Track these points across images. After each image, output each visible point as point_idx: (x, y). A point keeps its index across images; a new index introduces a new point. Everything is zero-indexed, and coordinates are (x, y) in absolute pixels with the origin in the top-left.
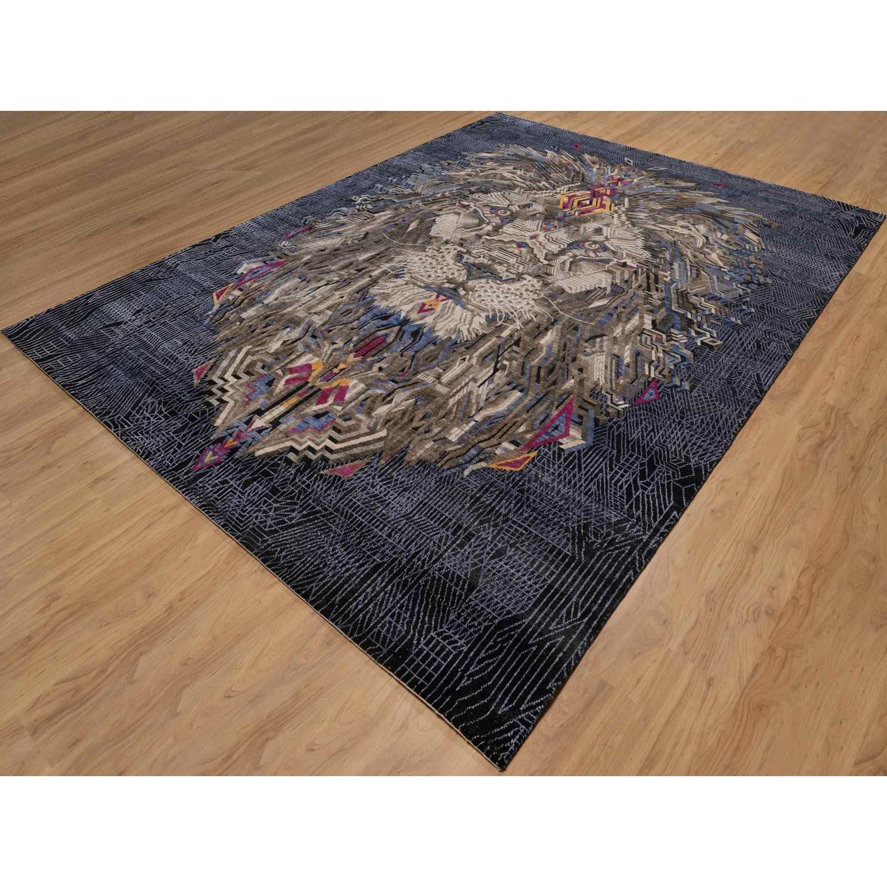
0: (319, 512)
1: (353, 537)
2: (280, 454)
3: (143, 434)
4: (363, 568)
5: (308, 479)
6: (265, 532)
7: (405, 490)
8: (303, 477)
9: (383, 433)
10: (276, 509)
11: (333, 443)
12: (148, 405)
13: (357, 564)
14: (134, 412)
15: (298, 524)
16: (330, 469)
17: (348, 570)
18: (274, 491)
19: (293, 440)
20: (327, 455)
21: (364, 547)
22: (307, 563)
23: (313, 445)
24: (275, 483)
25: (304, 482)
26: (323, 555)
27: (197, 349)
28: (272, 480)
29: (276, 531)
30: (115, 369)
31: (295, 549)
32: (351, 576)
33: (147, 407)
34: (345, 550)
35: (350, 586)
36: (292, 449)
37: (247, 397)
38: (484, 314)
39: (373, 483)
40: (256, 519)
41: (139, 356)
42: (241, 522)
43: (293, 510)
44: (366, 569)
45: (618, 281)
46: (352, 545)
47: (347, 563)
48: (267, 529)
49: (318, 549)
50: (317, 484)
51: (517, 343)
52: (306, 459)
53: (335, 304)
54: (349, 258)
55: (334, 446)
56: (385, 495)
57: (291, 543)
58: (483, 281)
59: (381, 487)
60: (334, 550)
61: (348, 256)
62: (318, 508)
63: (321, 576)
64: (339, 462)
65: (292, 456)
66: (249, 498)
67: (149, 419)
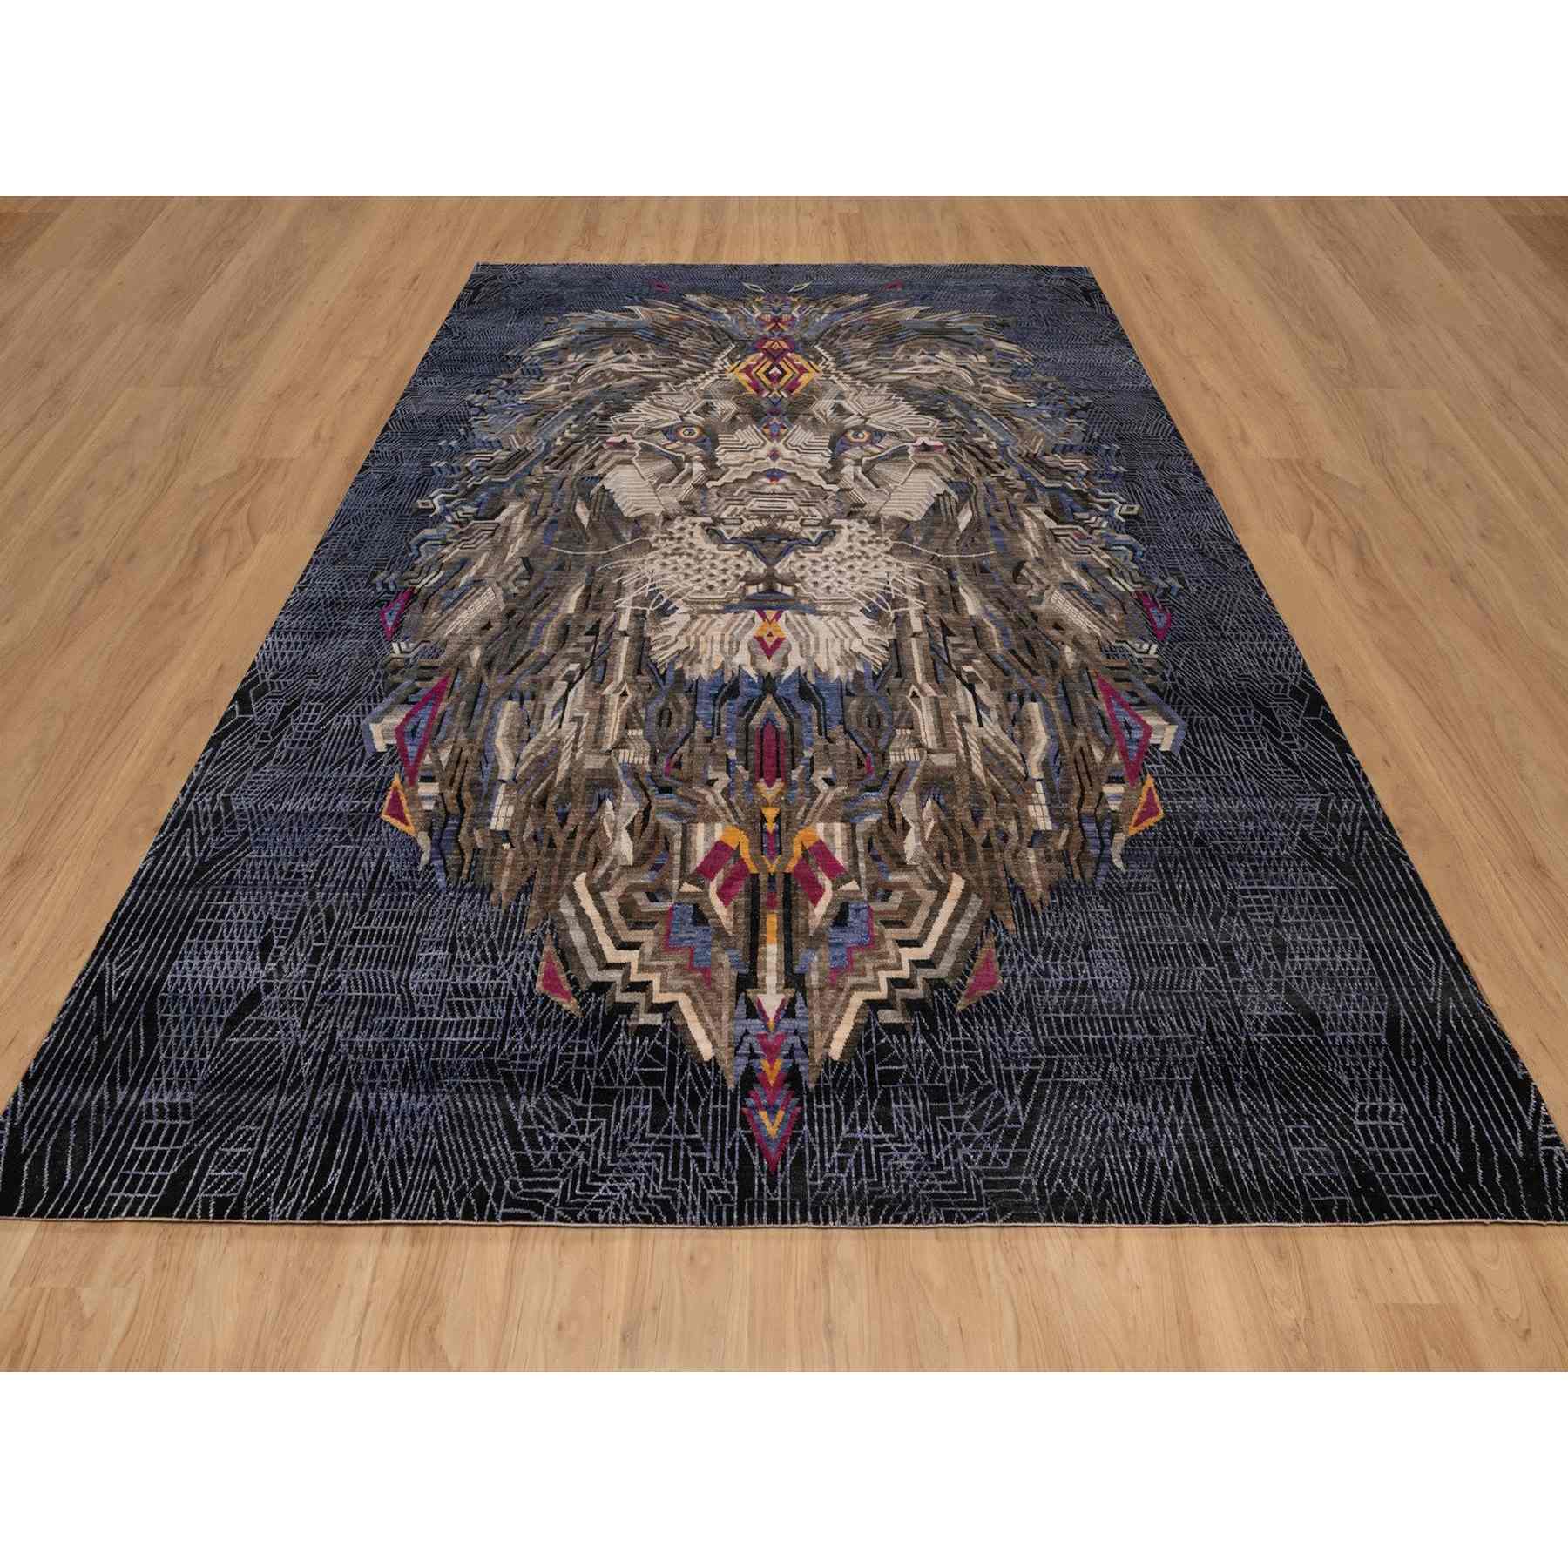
0: (1033, 1074)
1: (1119, 1074)
2: (867, 1026)
3: (603, 1180)
4: (1185, 1107)
5: (955, 1034)
6: (1009, 1173)
7: (1087, 948)
8: (945, 1037)
9: (958, 884)
10: (977, 1120)
11: (914, 950)
12: (537, 1117)
13: (1172, 1107)
14: (529, 1152)
15: (1033, 1116)
16: (963, 993)
17: (1173, 1126)
18: (937, 1094)
19: (854, 988)
20: (930, 973)
21: (1147, 1075)
22: (1118, 1164)
23: (893, 974)
24: (921, 1080)
25: (957, 1045)
26: (1121, 1134)
27: (491, 944)
28: (908, 1080)
29: (1019, 1158)
30: (372, 1096)
31: (1077, 1161)
32: (1187, 1132)
33: (540, 1121)
34: (1135, 1101)
35: (1203, 1148)
36: (874, 1006)
37: (692, 969)
38: (855, 610)
39: (1038, 969)
40: (970, 1163)
41: (389, 1035)
42: (958, 1186)
43: (999, 1102)
44: (1190, 1107)
45: (948, 475)
46: (1131, 1085)
47: (1161, 1118)
48: (1005, 1166)
49: (1103, 1130)
50: (977, 1032)
51: (946, 632)
52: (911, 1006)
53: (628, 713)
54: (549, 619)
55: (925, 952)
56: (1075, 975)
57: (1061, 1157)
58: (792, 556)
59: (1055, 966)
60: (1122, 1114)
61: (543, 616)
62: (1025, 1069)
63: (1157, 1167)
64: (961, 972)
65: (888, 1016)
66: (917, 1138)
67: (574, 1142)
